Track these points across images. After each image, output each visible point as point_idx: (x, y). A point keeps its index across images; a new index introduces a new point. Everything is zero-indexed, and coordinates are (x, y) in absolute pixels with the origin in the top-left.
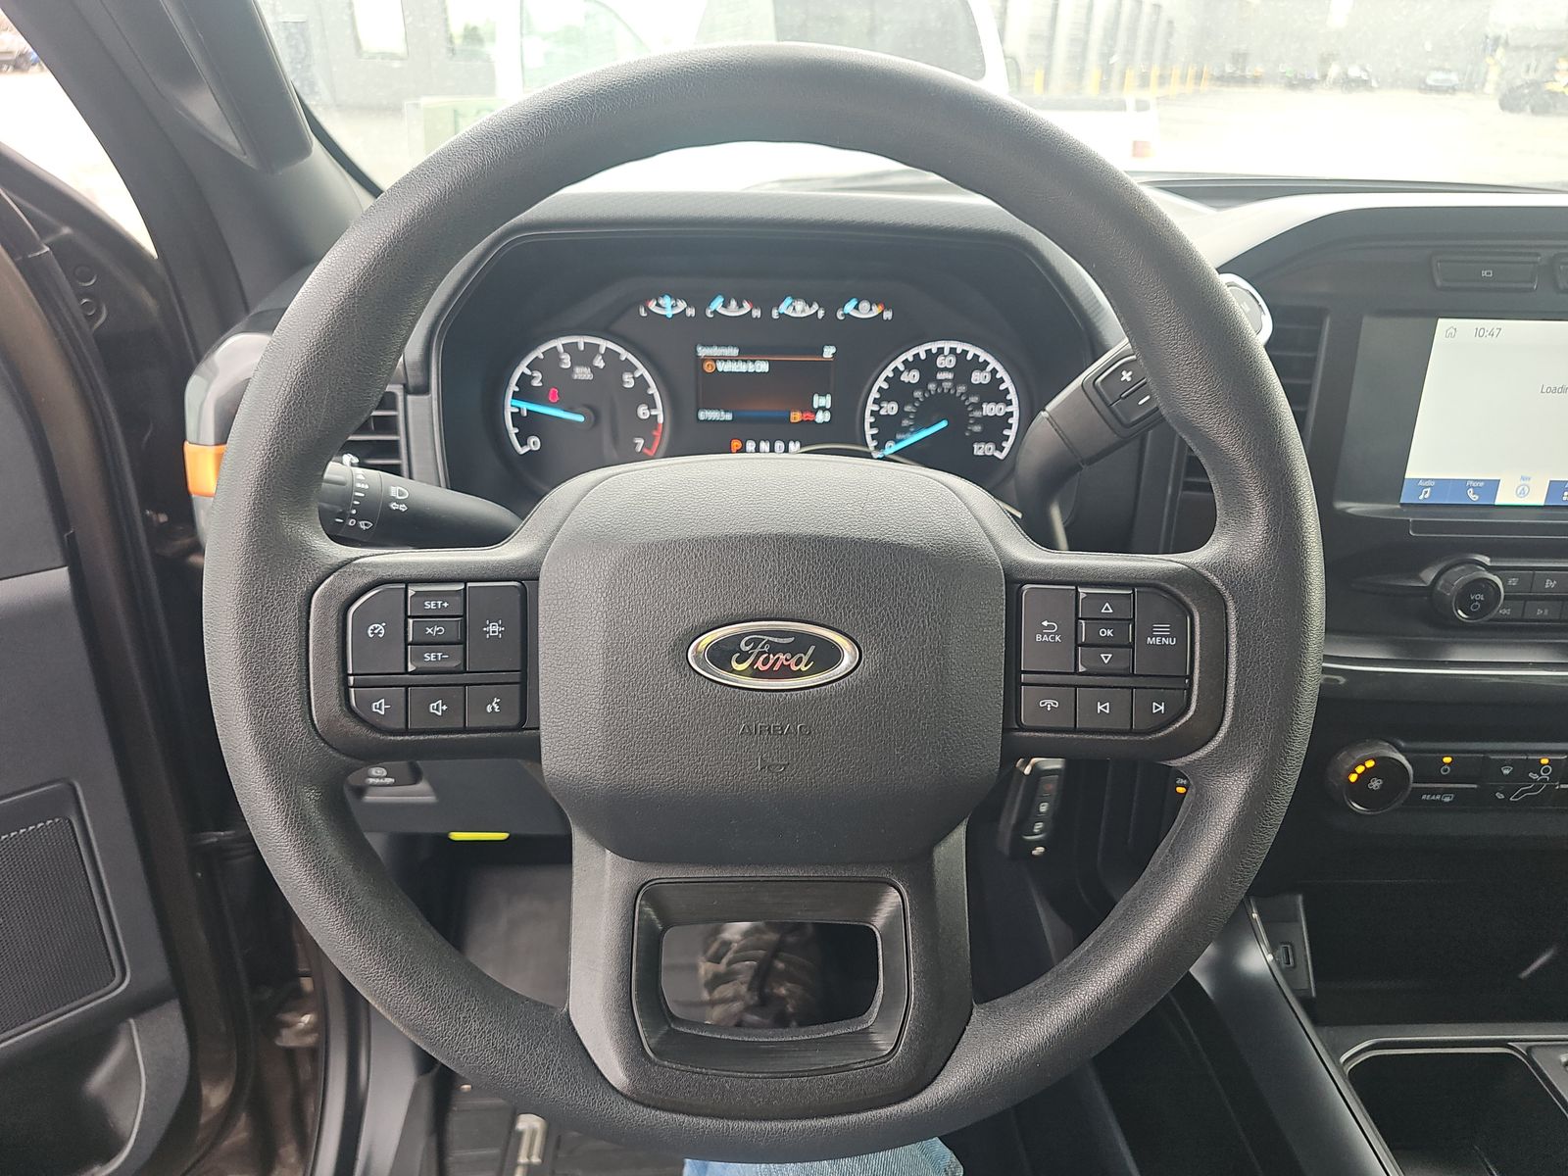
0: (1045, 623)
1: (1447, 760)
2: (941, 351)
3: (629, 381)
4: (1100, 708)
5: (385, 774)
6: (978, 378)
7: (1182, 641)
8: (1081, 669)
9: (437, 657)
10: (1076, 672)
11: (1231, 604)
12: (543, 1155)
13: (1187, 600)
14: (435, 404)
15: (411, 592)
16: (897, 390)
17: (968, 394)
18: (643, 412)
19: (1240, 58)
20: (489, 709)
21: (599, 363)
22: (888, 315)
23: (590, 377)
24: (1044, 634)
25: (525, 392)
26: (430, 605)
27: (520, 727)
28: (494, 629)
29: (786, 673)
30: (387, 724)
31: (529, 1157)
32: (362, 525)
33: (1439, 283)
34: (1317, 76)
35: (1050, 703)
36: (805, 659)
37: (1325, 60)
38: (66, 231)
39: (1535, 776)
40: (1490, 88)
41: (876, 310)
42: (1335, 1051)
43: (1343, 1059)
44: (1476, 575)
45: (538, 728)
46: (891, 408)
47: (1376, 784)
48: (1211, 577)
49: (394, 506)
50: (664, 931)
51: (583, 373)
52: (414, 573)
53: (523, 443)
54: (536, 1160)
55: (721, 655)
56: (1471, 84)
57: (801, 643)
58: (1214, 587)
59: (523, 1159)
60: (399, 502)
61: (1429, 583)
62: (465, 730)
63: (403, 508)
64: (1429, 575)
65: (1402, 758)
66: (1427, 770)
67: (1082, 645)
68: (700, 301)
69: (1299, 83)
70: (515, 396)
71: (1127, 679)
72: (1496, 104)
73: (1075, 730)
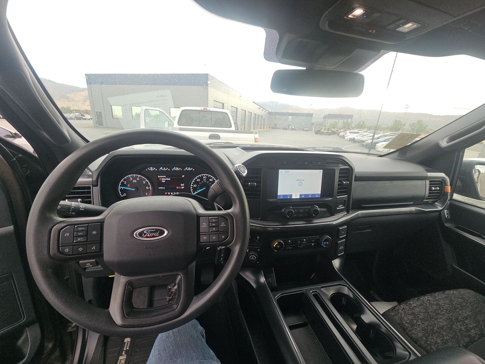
0: (204, 224)
1: (290, 241)
2: (204, 176)
3: (144, 182)
4: (213, 238)
5: (90, 264)
6: (210, 180)
7: (226, 225)
8: (210, 231)
9: (81, 239)
10: (209, 232)
11: (234, 218)
12: (130, 347)
13: (227, 218)
14: (99, 188)
15: (76, 227)
16: (196, 183)
17: (209, 183)
18: (147, 188)
19: (275, 125)
20: (93, 248)
21: (138, 179)
22: (194, 170)
23: (136, 182)
24: (204, 226)
25: (123, 185)
26: (80, 229)
27: (100, 252)
28: (94, 232)
29: (154, 236)
30: (69, 254)
31: (126, 348)
32: (73, 213)
33: (278, 164)
34: (288, 128)
35: (205, 238)
36: (157, 234)
37: (289, 126)
38: (20, 155)
39: (303, 243)
40: (313, 130)
41: (191, 169)
42: (274, 296)
43: (276, 298)
44: (290, 210)
45: (103, 252)
46: (195, 186)
47: (278, 247)
48: (231, 214)
49: (81, 209)
50: (133, 290)
51: (135, 181)
52: (76, 223)
53: (122, 194)
54: (128, 349)
55: (141, 234)
56: (311, 130)
57: (156, 231)
58: (231, 215)
59: (125, 349)
60: (82, 208)
61: (283, 211)
62: (87, 253)
63: (83, 209)
64: (283, 210)
65: (282, 242)
66: (287, 243)
67: (210, 227)
68: (158, 168)
69: (285, 129)
70: (120, 186)
71: (218, 232)
72: (314, 133)
73: (210, 242)
